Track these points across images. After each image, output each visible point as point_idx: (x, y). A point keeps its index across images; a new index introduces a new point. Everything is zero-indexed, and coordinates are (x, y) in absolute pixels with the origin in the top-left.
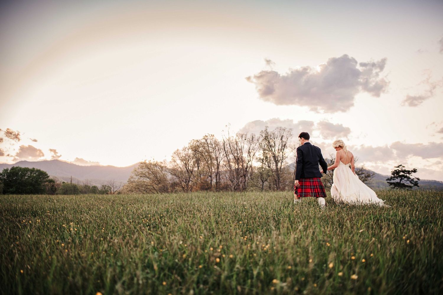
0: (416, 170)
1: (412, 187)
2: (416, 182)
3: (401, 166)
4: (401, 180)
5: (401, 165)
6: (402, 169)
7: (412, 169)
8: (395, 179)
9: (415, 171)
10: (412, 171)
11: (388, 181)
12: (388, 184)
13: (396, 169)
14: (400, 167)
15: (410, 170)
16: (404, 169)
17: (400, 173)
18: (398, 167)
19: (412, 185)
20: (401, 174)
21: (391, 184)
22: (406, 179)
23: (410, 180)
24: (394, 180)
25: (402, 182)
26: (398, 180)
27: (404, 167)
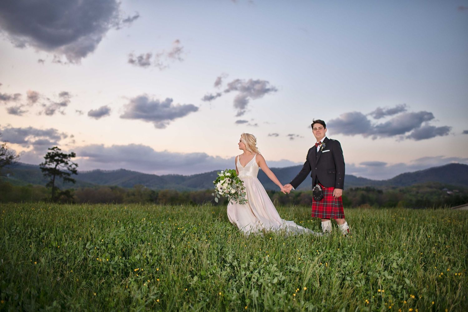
0: (75, 154)
1: (70, 174)
2: (74, 168)
3: (57, 149)
4: (56, 166)
5: (57, 147)
6: (57, 152)
7: (70, 153)
8: (51, 163)
9: (73, 155)
10: (70, 156)
11: (42, 167)
12: (41, 170)
13: (50, 151)
14: (55, 149)
15: (68, 154)
16: (60, 152)
17: (55, 157)
18: (53, 149)
19: (71, 172)
20: (57, 158)
21: (44, 169)
22: (63, 164)
23: (68, 166)
24: (49, 165)
25: (57, 168)
26: (53, 165)
27: (60, 150)
